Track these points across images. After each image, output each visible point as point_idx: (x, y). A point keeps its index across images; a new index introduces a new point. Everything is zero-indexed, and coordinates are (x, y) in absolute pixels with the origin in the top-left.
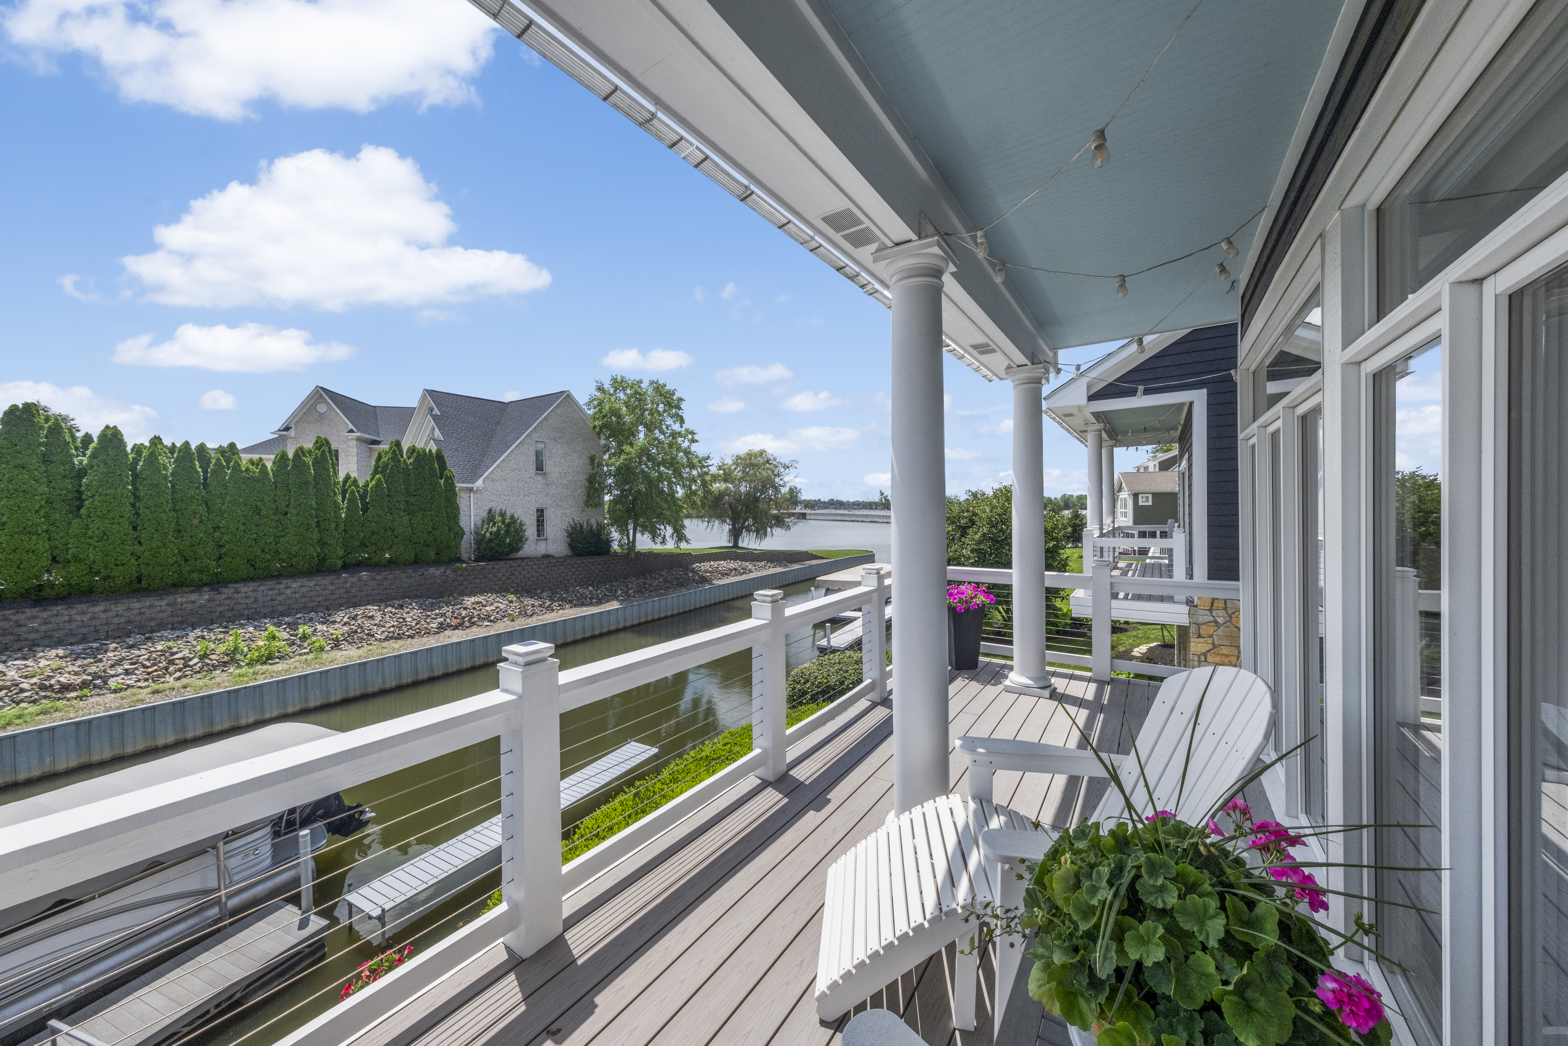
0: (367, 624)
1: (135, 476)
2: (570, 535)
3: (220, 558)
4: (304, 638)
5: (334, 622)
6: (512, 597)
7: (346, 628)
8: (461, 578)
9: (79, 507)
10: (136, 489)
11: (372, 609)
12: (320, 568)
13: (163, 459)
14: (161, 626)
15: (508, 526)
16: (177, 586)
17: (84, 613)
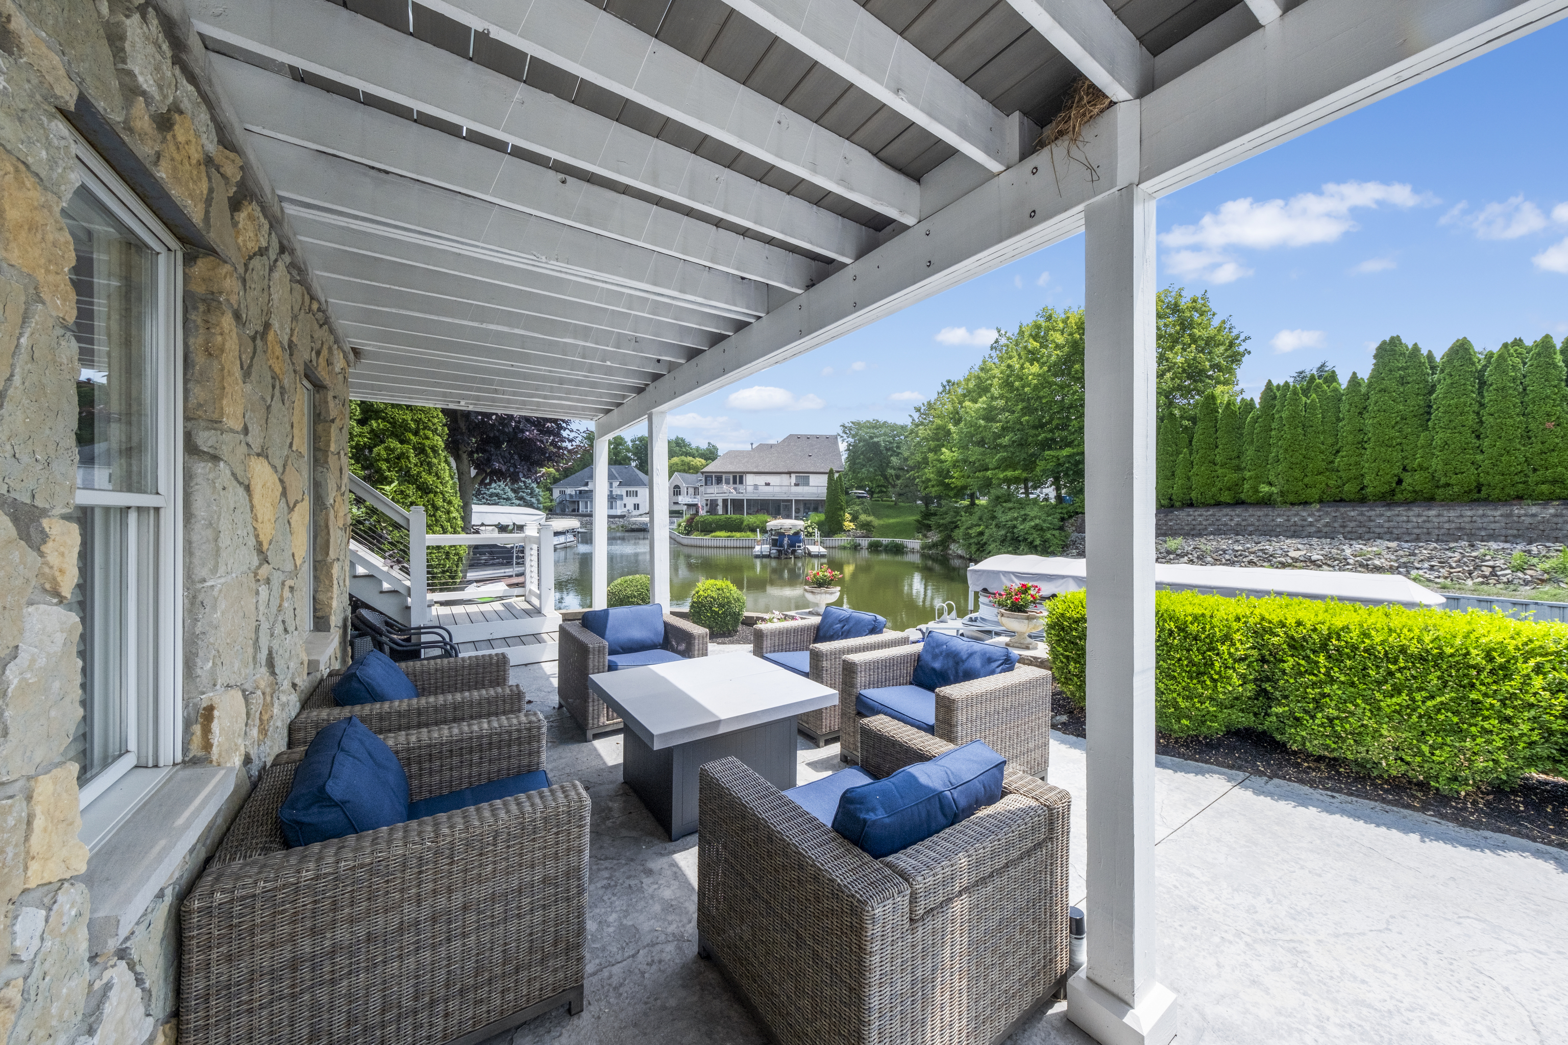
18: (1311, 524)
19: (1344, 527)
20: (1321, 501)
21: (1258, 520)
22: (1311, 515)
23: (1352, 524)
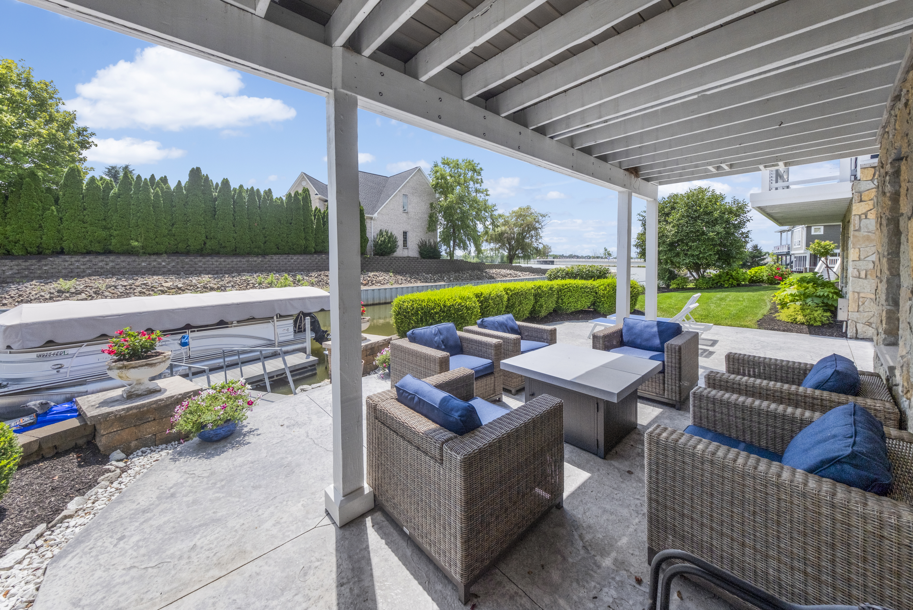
0: (325, 278)
1: (234, 201)
2: (420, 247)
3: (265, 242)
4: (299, 281)
5: (311, 276)
6: (391, 274)
7: (316, 279)
8: (367, 263)
9: (215, 215)
10: (234, 207)
11: (327, 273)
12: (305, 252)
13: (244, 195)
14: (244, 271)
15: (390, 237)
16: (249, 254)
17: (217, 261)
18: (164, 267)
19: (183, 268)
20: (166, 253)
21: (129, 265)
22: (163, 261)
23: (187, 266)
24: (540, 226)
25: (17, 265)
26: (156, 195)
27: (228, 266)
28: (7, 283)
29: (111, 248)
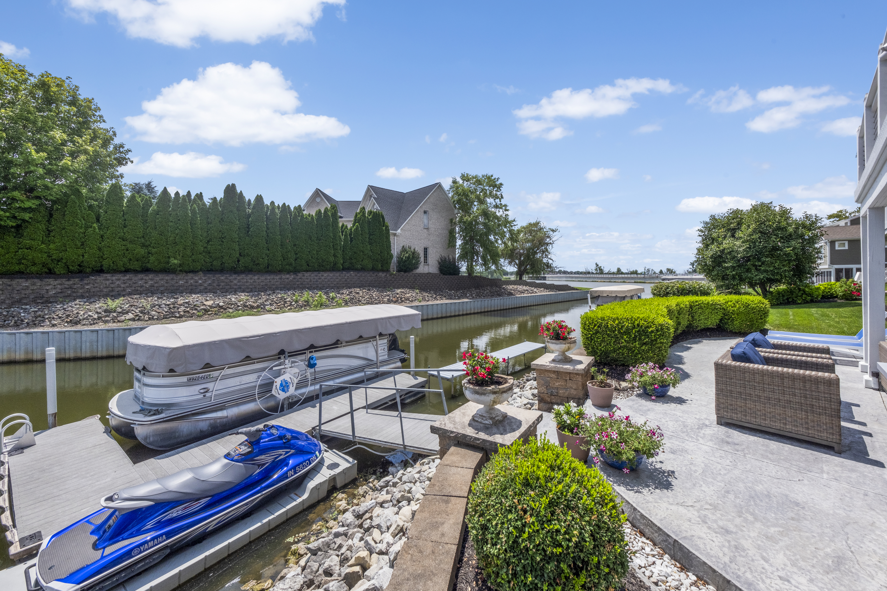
0: (357, 296)
1: (267, 218)
2: (439, 263)
3: (296, 260)
4: (333, 299)
5: (343, 293)
6: (417, 291)
7: (348, 297)
8: (393, 279)
9: (248, 232)
10: (267, 224)
11: (358, 290)
12: (334, 269)
13: (277, 211)
14: (277, 288)
15: (413, 254)
16: (280, 271)
17: (251, 279)
18: (201, 285)
19: (219, 286)
20: (201, 270)
21: (167, 283)
22: (200, 279)
23: (222, 284)
24: (551, 241)
25: (61, 284)
26: (193, 211)
27: (261, 284)
28: (51, 302)
29: (149, 266)
